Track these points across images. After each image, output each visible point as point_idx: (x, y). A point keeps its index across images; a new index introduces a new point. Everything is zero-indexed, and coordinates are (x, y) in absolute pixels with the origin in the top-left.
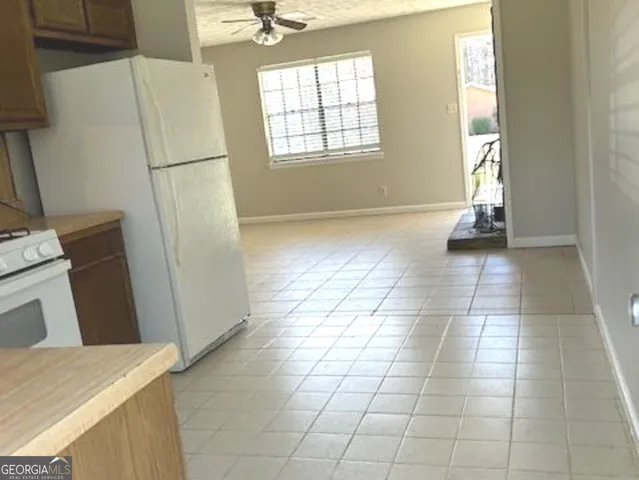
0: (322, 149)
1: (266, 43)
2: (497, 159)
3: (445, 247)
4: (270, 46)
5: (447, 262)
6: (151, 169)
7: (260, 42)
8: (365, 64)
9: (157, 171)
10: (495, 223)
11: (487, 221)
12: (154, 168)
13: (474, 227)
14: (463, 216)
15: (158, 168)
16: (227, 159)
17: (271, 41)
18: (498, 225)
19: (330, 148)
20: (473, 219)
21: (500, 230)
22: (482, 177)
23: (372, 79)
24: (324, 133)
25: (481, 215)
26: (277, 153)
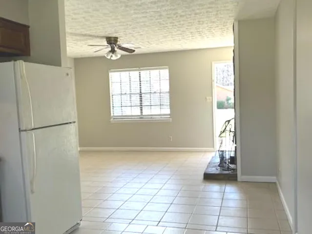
0: (140, 114)
1: (112, 58)
2: (233, 130)
3: (202, 177)
4: (114, 60)
5: (203, 187)
6: (20, 130)
7: (109, 57)
8: (165, 73)
9: (24, 132)
10: (230, 165)
11: (226, 163)
12: (22, 131)
13: (219, 166)
14: (213, 157)
15: (25, 130)
16: (76, 124)
17: (114, 58)
18: (232, 166)
19: (143, 114)
20: (218, 160)
21: (233, 169)
22: (224, 139)
23: (168, 81)
24: (141, 106)
25: (222, 158)
26: (115, 115)
